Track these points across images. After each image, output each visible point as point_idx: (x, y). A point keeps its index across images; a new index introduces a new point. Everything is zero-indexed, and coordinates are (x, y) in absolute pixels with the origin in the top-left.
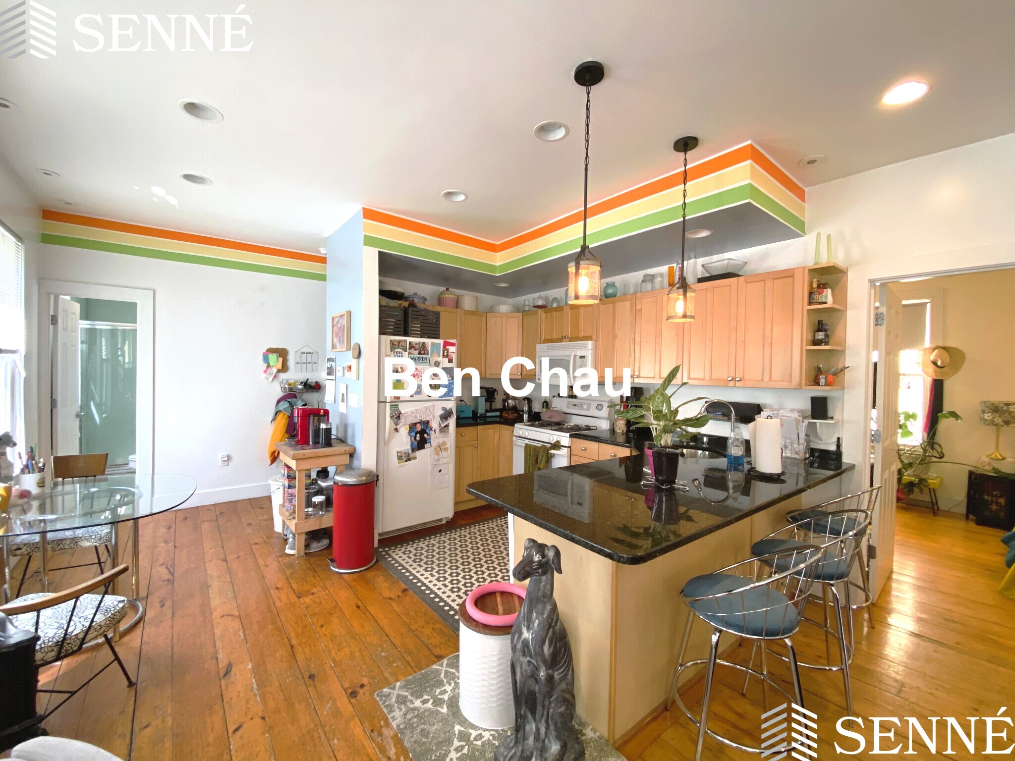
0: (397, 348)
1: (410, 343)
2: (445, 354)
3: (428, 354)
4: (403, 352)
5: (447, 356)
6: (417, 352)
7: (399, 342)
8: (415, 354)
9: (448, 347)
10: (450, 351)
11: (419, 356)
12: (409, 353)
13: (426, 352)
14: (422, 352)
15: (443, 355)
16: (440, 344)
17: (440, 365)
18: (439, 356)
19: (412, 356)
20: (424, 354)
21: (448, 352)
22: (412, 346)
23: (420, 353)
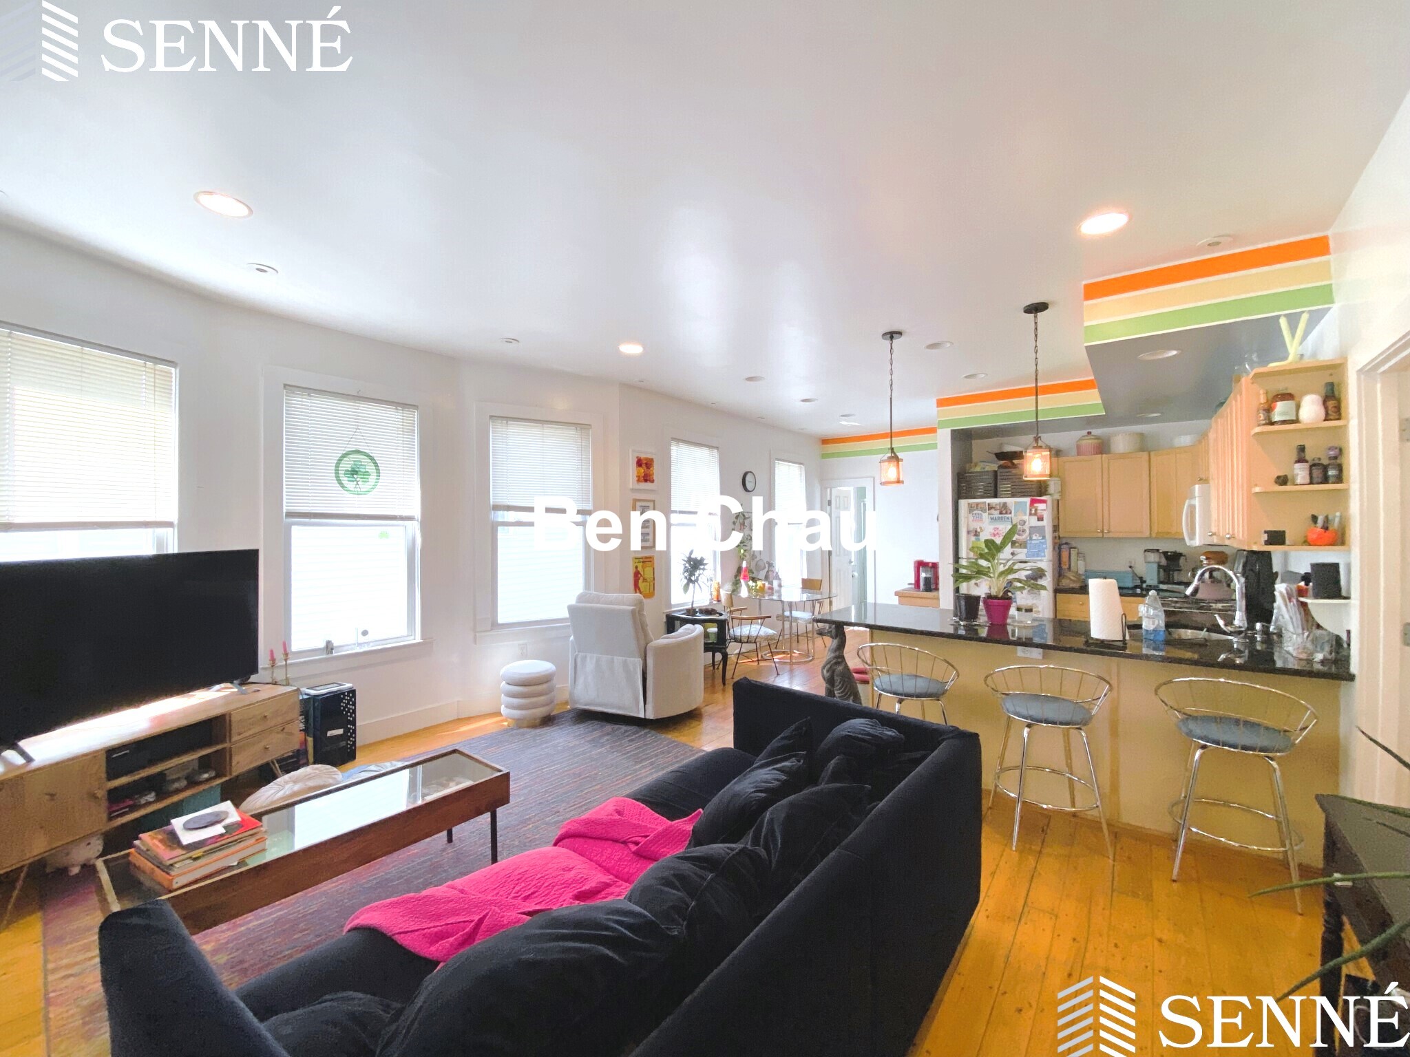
0: (975, 510)
1: (989, 505)
2: (1033, 512)
3: (1011, 513)
4: (982, 513)
5: (1036, 514)
6: (998, 512)
7: (977, 504)
8: (996, 514)
9: (1036, 505)
10: (1039, 508)
11: (1000, 516)
12: (989, 514)
13: (1009, 512)
14: (1004, 512)
15: (1030, 514)
16: (1026, 502)
17: (1027, 523)
18: (1025, 515)
19: (992, 516)
20: (1006, 513)
21: (1036, 510)
22: (991, 507)
23: (1001, 513)
